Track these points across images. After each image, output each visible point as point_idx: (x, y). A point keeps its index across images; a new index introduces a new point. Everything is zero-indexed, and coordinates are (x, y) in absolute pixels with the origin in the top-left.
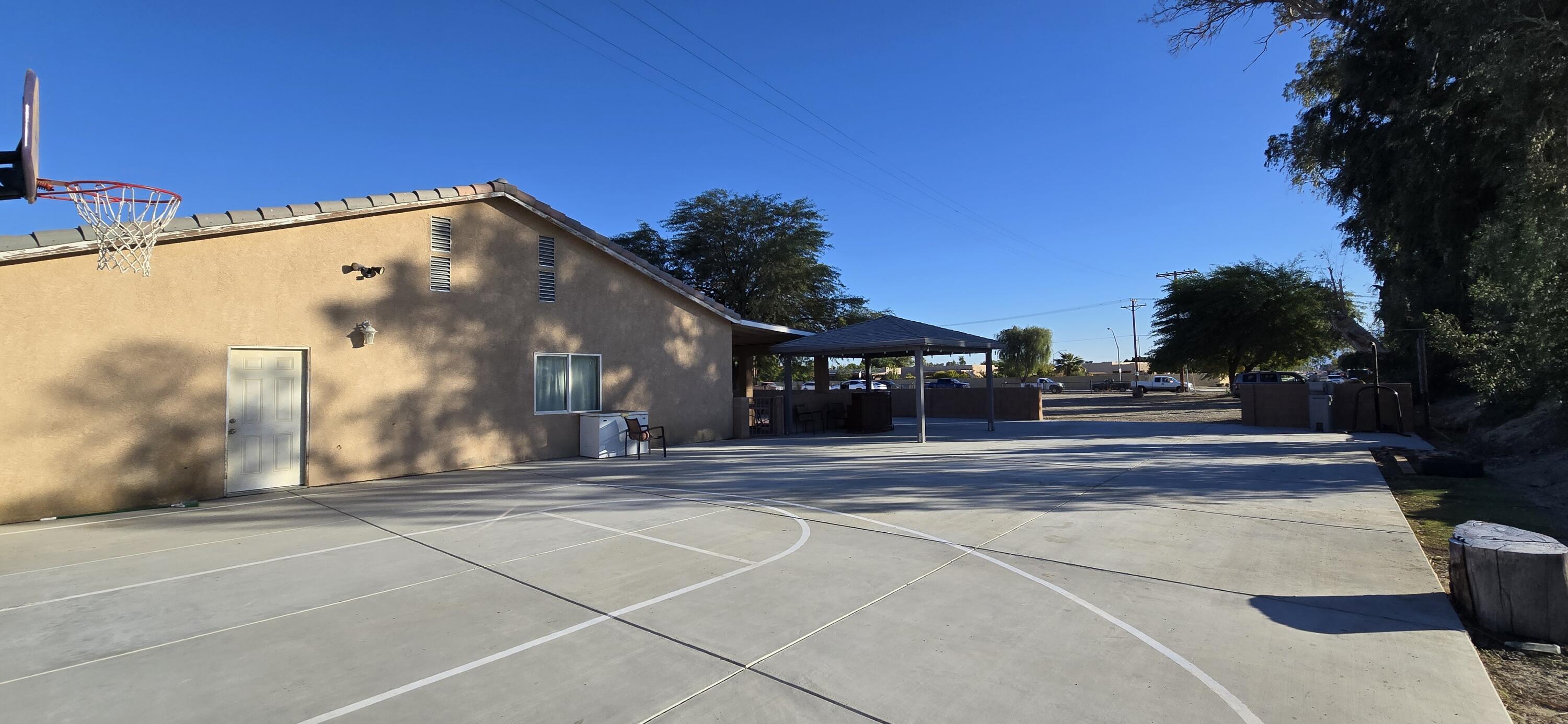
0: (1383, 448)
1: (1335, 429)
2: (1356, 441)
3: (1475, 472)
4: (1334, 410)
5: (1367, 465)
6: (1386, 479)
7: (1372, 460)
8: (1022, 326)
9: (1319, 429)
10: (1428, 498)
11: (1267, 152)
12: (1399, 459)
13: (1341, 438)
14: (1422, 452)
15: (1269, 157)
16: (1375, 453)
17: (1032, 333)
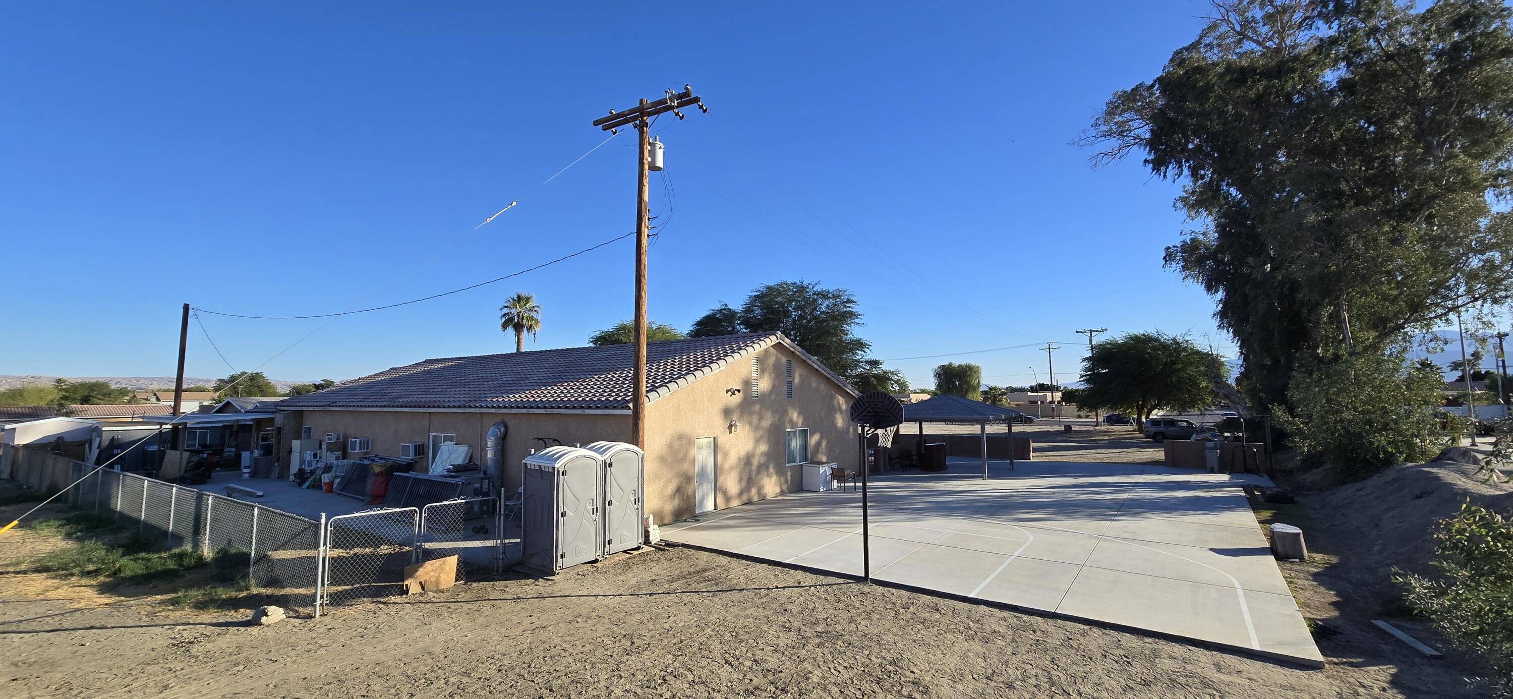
0: (1249, 485)
1: (1221, 471)
2: (1234, 480)
3: (1291, 501)
4: (1221, 459)
5: (1241, 496)
6: (1250, 505)
7: (1243, 494)
8: (956, 362)
9: (1212, 471)
10: (1266, 514)
11: (1164, 258)
12: (1256, 493)
13: (1224, 477)
14: (1268, 488)
15: (1166, 261)
16: (1246, 488)
17: (965, 369)
